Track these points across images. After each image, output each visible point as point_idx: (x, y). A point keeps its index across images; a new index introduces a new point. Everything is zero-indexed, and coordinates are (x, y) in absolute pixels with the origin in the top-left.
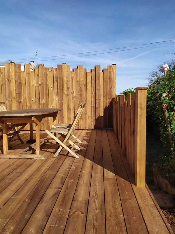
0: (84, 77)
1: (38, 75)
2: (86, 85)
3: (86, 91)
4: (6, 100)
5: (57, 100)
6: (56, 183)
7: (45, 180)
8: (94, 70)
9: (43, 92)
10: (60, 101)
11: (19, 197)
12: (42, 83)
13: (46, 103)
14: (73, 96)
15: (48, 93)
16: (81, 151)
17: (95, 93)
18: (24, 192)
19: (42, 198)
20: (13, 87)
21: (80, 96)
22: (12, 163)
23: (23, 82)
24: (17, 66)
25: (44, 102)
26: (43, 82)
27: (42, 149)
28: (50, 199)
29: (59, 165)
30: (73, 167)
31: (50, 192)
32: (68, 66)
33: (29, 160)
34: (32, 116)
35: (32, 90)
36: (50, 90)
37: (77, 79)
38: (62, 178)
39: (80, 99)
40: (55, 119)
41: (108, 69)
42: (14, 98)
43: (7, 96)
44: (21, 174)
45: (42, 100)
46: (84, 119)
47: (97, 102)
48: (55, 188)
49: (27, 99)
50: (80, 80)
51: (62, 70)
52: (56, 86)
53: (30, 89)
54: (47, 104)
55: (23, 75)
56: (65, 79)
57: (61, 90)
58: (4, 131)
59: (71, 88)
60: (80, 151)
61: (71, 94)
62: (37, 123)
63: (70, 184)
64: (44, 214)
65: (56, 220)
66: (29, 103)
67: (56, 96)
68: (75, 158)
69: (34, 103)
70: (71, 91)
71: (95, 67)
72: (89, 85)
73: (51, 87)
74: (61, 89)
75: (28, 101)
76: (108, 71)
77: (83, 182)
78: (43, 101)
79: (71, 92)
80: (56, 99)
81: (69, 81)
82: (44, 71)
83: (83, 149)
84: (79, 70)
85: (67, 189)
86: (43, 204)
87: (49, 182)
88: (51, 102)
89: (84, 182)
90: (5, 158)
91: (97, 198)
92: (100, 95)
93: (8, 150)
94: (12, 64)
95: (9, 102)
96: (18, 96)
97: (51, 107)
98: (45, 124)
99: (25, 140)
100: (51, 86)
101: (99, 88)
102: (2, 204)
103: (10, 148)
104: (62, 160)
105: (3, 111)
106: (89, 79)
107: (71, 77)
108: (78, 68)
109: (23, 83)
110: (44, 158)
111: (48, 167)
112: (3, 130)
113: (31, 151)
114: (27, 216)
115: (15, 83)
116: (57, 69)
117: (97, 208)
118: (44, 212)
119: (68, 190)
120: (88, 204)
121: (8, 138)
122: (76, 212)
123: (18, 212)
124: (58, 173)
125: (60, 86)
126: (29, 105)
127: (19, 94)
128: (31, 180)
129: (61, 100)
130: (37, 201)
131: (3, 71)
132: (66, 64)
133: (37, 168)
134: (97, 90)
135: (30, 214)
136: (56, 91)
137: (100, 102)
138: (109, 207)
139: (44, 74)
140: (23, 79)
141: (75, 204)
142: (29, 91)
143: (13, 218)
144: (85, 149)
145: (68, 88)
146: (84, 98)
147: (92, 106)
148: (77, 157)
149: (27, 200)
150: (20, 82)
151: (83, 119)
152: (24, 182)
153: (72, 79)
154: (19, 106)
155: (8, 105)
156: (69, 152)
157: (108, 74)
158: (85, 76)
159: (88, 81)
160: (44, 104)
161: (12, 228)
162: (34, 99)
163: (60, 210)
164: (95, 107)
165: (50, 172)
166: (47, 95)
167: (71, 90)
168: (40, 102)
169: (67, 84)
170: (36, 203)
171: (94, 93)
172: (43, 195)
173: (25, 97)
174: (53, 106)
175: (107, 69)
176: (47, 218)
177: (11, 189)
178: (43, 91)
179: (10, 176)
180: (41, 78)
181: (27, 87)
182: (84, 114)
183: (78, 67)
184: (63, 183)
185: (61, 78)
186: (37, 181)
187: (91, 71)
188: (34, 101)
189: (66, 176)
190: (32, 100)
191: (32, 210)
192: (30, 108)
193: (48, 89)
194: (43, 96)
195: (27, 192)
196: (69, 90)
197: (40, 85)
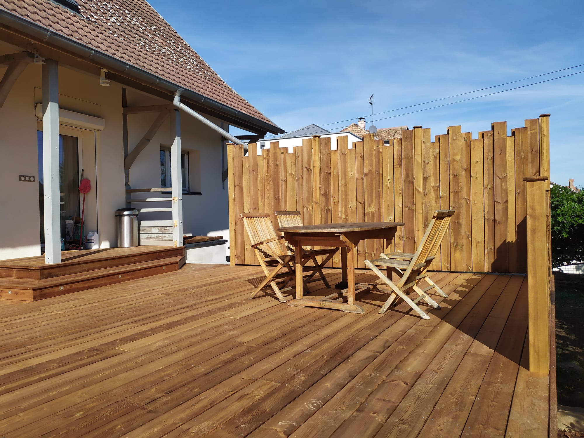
0: (464, 152)
1: (362, 157)
2: (468, 171)
3: (469, 182)
4: (304, 207)
5: (401, 205)
6: (375, 346)
7: (357, 340)
8: (489, 135)
9: (372, 189)
10: (407, 208)
11: (314, 352)
12: (370, 171)
13: (377, 213)
14: (436, 196)
15: (381, 192)
16: (439, 308)
17: (493, 188)
18: (322, 348)
19: (347, 358)
20: (316, 182)
21: (454, 196)
22: (308, 313)
23: (333, 171)
24: (323, 142)
25: (374, 210)
26: (373, 169)
27: (362, 300)
28: (359, 361)
29: (386, 325)
30: (412, 331)
31: (361, 355)
32: (427, 131)
33: (337, 312)
34: (340, 233)
35: (349, 186)
36: (387, 186)
37: (446, 157)
38: (387, 341)
39: (454, 202)
40: (388, 243)
41: (529, 129)
42: (317, 203)
43: (305, 200)
44: (321, 328)
45: (369, 206)
46: (464, 247)
47: (499, 207)
48: (371, 351)
49: (340, 203)
50: (453, 159)
51: (412, 140)
52: (398, 175)
53: (346, 185)
54: (379, 214)
55: (334, 158)
56: (419, 159)
57: (411, 185)
58: (298, 259)
59: (432, 178)
60: (436, 309)
61: (433, 192)
62: (350, 246)
63: (397, 350)
64: (347, 374)
65: (363, 382)
66: (344, 212)
67: (399, 197)
68: (422, 318)
69: (352, 212)
70: (432, 185)
71: (493, 127)
72: (477, 170)
73: (389, 178)
74: (410, 182)
75: (342, 208)
76: (529, 133)
77: (423, 352)
78: (372, 209)
79: (433, 187)
80: (399, 202)
81: (428, 163)
82: (375, 147)
83: (446, 307)
84: (453, 136)
85: (391, 355)
86: (348, 365)
87: (362, 344)
88: (388, 210)
89: (425, 352)
90: (297, 306)
91: (438, 374)
92: (506, 191)
93: (303, 295)
94: (315, 140)
95: (308, 211)
96: (324, 199)
97: (388, 220)
98: (375, 255)
99: (332, 283)
100: (387, 176)
101: (503, 175)
102: (292, 356)
103: (307, 292)
104: (395, 319)
105: (297, 225)
106: (477, 155)
107: (431, 154)
108: (448, 133)
109: (333, 174)
110: (362, 313)
111: (366, 325)
112: (296, 259)
113: (341, 299)
114: (323, 372)
115: (320, 175)
116: (401, 139)
117: (433, 382)
118: (348, 372)
119: (392, 357)
120: (419, 376)
121: (304, 277)
122: (396, 380)
123: (311, 366)
124: (382, 334)
125: (407, 176)
126: (344, 216)
127: (326, 195)
128: (335, 338)
129: (409, 204)
130: (340, 360)
131: (300, 154)
132: (421, 127)
133: (346, 325)
134: (498, 181)
135: (327, 371)
136: (398, 186)
137: (507, 207)
138: (456, 385)
139: (374, 152)
140: (334, 165)
141: (397, 373)
142: (343, 189)
143: (304, 370)
144: (450, 307)
145: (426, 179)
146: (464, 201)
147: (486, 217)
148: (426, 317)
149: (325, 357)
150: (329, 172)
151: (462, 247)
152: (324, 338)
153: (435, 157)
154: (326, 219)
155: (306, 216)
156: (412, 309)
157: (529, 140)
158: (466, 150)
159: (473, 161)
160: (373, 214)
161: (303, 378)
162: (353, 204)
163: (371, 375)
164: (494, 220)
165: (368, 332)
166: (379, 194)
167: (432, 183)
168: (366, 211)
169: (424, 170)
170: (338, 362)
171: (489, 186)
172: (350, 356)
173: (336, 201)
174: (392, 218)
175: (526, 128)
176: (350, 378)
177: (305, 343)
178: (372, 186)
179: (304, 329)
180: (367, 162)
181: (341, 181)
182: (465, 236)
183: (448, 131)
184: (386, 348)
185: (410, 159)
186: (344, 339)
187: (483, 137)
188: (354, 209)
189: (395, 340)
190: (350, 206)
191: (331, 368)
192: (346, 222)
193: (381, 183)
194: (371, 197)
195: (327, 350)
196: (428, 184)
197: (365, 175)
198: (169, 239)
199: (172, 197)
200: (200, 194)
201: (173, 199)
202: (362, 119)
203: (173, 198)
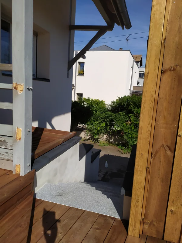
198: (6, 158)
199: (12, 83)
200: (48, 80)
201: (15, 88)
202: (121, 48)
203: (14, 84)
